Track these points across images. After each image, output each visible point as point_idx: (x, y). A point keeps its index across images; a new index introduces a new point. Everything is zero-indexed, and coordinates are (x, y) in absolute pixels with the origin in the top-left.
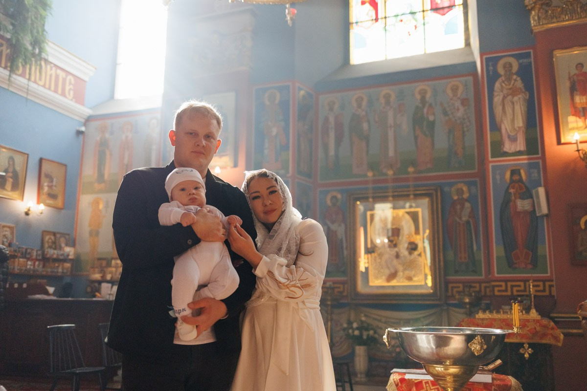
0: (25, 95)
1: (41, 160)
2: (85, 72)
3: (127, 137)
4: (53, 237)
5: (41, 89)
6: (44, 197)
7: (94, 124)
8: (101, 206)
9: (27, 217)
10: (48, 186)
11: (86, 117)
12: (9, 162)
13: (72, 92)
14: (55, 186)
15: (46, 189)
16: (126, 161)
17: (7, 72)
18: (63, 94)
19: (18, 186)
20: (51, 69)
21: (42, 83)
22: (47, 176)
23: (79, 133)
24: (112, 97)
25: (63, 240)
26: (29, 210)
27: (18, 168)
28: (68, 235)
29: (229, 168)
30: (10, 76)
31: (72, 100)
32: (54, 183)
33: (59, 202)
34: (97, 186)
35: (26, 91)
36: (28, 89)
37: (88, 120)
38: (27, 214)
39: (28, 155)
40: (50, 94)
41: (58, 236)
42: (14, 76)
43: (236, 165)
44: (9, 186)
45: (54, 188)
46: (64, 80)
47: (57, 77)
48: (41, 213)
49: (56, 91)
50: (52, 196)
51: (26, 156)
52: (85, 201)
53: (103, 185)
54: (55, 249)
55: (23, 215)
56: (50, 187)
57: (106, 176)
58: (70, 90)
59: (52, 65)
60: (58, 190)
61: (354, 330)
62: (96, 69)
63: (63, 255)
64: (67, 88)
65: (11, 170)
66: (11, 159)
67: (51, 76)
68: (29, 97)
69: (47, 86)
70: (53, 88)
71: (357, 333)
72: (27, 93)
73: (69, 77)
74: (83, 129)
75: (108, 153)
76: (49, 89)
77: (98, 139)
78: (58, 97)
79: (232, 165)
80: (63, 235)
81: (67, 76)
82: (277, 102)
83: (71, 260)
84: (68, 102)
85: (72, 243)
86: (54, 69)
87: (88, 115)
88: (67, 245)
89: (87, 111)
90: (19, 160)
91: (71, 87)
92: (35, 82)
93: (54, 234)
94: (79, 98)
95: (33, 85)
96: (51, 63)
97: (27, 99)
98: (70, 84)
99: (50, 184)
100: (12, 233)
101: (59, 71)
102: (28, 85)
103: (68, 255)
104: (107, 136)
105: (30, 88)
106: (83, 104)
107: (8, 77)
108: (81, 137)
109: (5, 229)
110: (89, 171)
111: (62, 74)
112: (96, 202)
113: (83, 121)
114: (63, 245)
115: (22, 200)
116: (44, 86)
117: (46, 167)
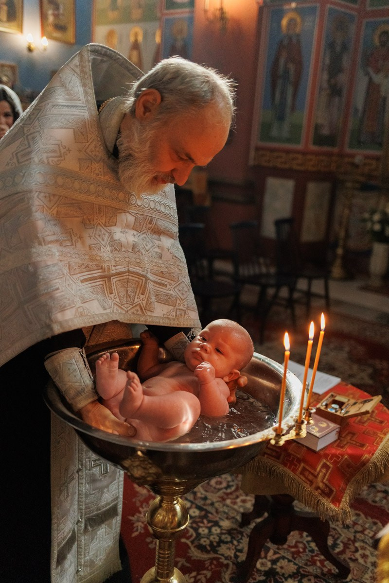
6: (50, 29)
8: (115, 41)
9: (30, 54)
10: (54, 15)
14: (63, 15)
15: (51, 19)
22: (51, 2)
26: (30, 46)
32: (61, 11)
33: (70, 35)
38: (30, 50)
45: (61, 17)
48: (45, 50)
50: (60, 27)
52: (101, 33)
53: (116, 14)
55: (25, 52)
56: (56, 16)
60: (67, 20)
61: (373, 223)
71: (377, 227)
99: (56, 12)
100: (14, 73)
109: (6, 68)
112: (110, 34)
115: (22, 31)
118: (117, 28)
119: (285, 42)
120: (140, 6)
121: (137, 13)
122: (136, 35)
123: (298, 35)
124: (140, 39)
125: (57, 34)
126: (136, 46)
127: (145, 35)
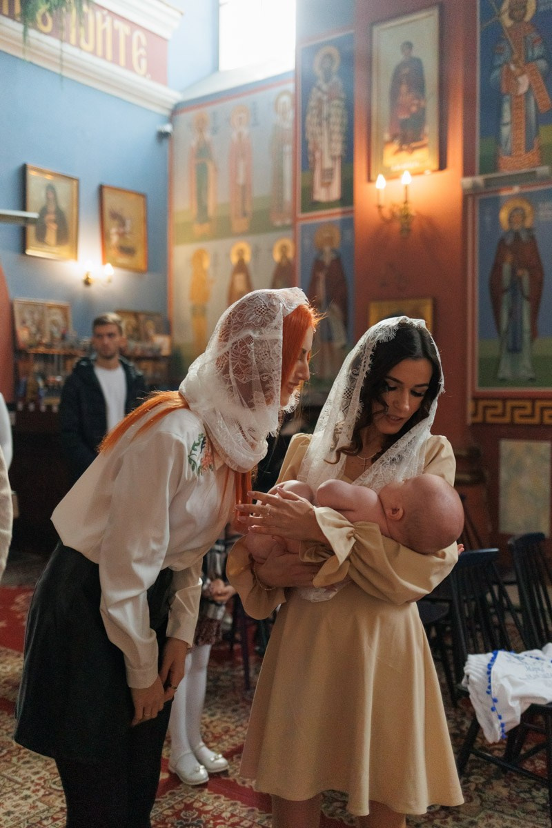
0: (57, 70)
1: (101, 189)
2: (163, 22)
3: (240, 135)
4: (133, 321)
5: (90, 58)
6: (113, 252)
7: (185, 118)
8: (207, 264)
9: (87, 289)
10: (119, 234)
11: (171, 107)
12: (47, 194)
13: (144, 62)
14: (131, 233)
15: (115, 239)
16: (241, 181)
17: (19, 27)
18: (129, 66)
19: (66, 235)
20: (104, 20)
21: (90, 47)
22: (115, 216)
23: (163, 136)
24: (216, 68)
25: (150, 326)
26: (88, 278)
27: (63, 205)
28: (158, 314)
29: (428, 172)
30: (25, 33)
31: (145, 76)
32: (128, 228)
33: (139, 260)
34: (198, 229)
35: (58, 61)
36: (61, 59)
37: (175, 112)
38: (87, 283)
39: (77, 180)
40: (106, 66)
41: (142, 318)
42: (32, 33)
43: (442, 165)
44: (51, 236)
45: (128, 237)
46: (129, 40)
47: (115, 34)
48: (110, 281)
49: (115, 61)
50: (127, 251)
51: (75, 183)
52: (181, 255)
53: (206, 227)
54: (139, 339)
55: (81, 286)
56: (122, 235)
57: (211, 211)
58: (140, 57)
59: (105, 12)
60: (136, 239)
62: (182, 14)
63: (151, 349)
64: (136, 53)
65: (52, 208)
66: (50, 188)
67: (104, 32)
68: (65, 73)
69: (100, 52)
70: (109, 55)
72: (62, 67)
73: (137, 33)
74: (168, 128)
75: (210, 167)
76: (104, 57)
77: (194, 143)
78: (120, 72)
79: (435, 165)
80: (149, 315)
81: (132, 32)
82: (528, 17)
83: (165, 357)
84: (138, 79)
85: (166, 328)
86: (109, 19)
87: (174, 102)
88: (158, 332)
89: (172, 95)
90: (63, 189)
91: (142, 51)
92: (78, 45)
93: (136, 315)
94: (157, 71)
95: (70, 50)
96: (102, 8)
97: (62, 77)
98: (140, 46)
99: (122, 230)
100: (65, 317)
101: (118, 24)
102: (61, 50)
103: (160, 350)
104: (208, 136)
105: (65, 56)
106: (164, 82)
107: (21, 36)
108: (166, 143)
109: (54, 311)
110: (183, 204)
111: (124, 29)
112: (198, 257)
113: (167, 113)
114: (151, 332)
115: (76, 258)
116: (94, 53)
117: (111, 201)
118: (210, 246)
119: (509, 241)
120: (245, 214)
121: (240, 224)
122: (241, 253)
123: (529, 230)
124: (247, 258)
125: (124, 260)
126: (241, 267)
127: (256, 252)
